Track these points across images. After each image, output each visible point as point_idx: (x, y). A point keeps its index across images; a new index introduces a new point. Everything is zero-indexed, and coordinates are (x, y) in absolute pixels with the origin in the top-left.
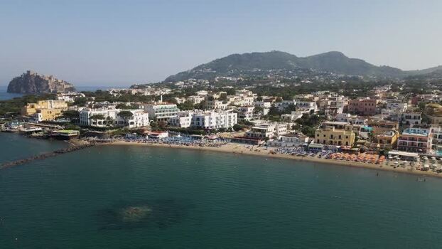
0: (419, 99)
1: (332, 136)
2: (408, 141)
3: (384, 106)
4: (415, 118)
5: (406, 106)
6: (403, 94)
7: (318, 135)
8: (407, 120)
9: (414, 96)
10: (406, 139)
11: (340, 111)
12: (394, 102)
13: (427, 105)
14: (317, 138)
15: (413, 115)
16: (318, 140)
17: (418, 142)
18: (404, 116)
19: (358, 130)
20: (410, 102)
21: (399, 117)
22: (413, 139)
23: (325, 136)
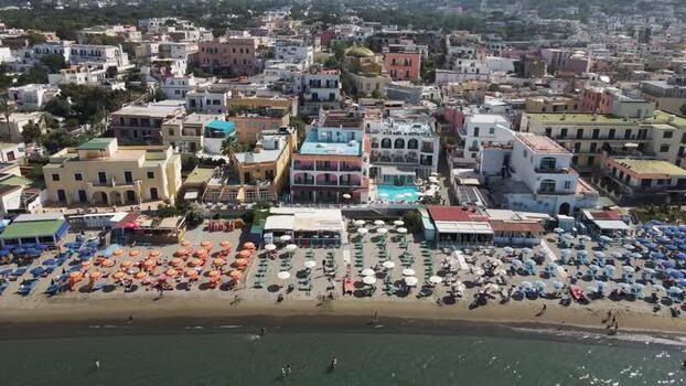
0: (333, 35)
1: (102, 176)
2: (315, 173)
3: (270, 54)
4: (328, 85)
5: (310, 53)
6: (306, 23)
7: (56, 177)
8: (314, 90)
9: (325, 28)
10: (311, 168)
11: (179, 68)
12: (288, 44)
13: (347, 50)
14: (54, 186)
15: (324, 76)
16: (61, 193)
17: (338, 174)
18: (307, 82)
19: (199, 134)
20: (318, 41)
21: (298, 83)
22: (327, 166)
23: (78, 177)
